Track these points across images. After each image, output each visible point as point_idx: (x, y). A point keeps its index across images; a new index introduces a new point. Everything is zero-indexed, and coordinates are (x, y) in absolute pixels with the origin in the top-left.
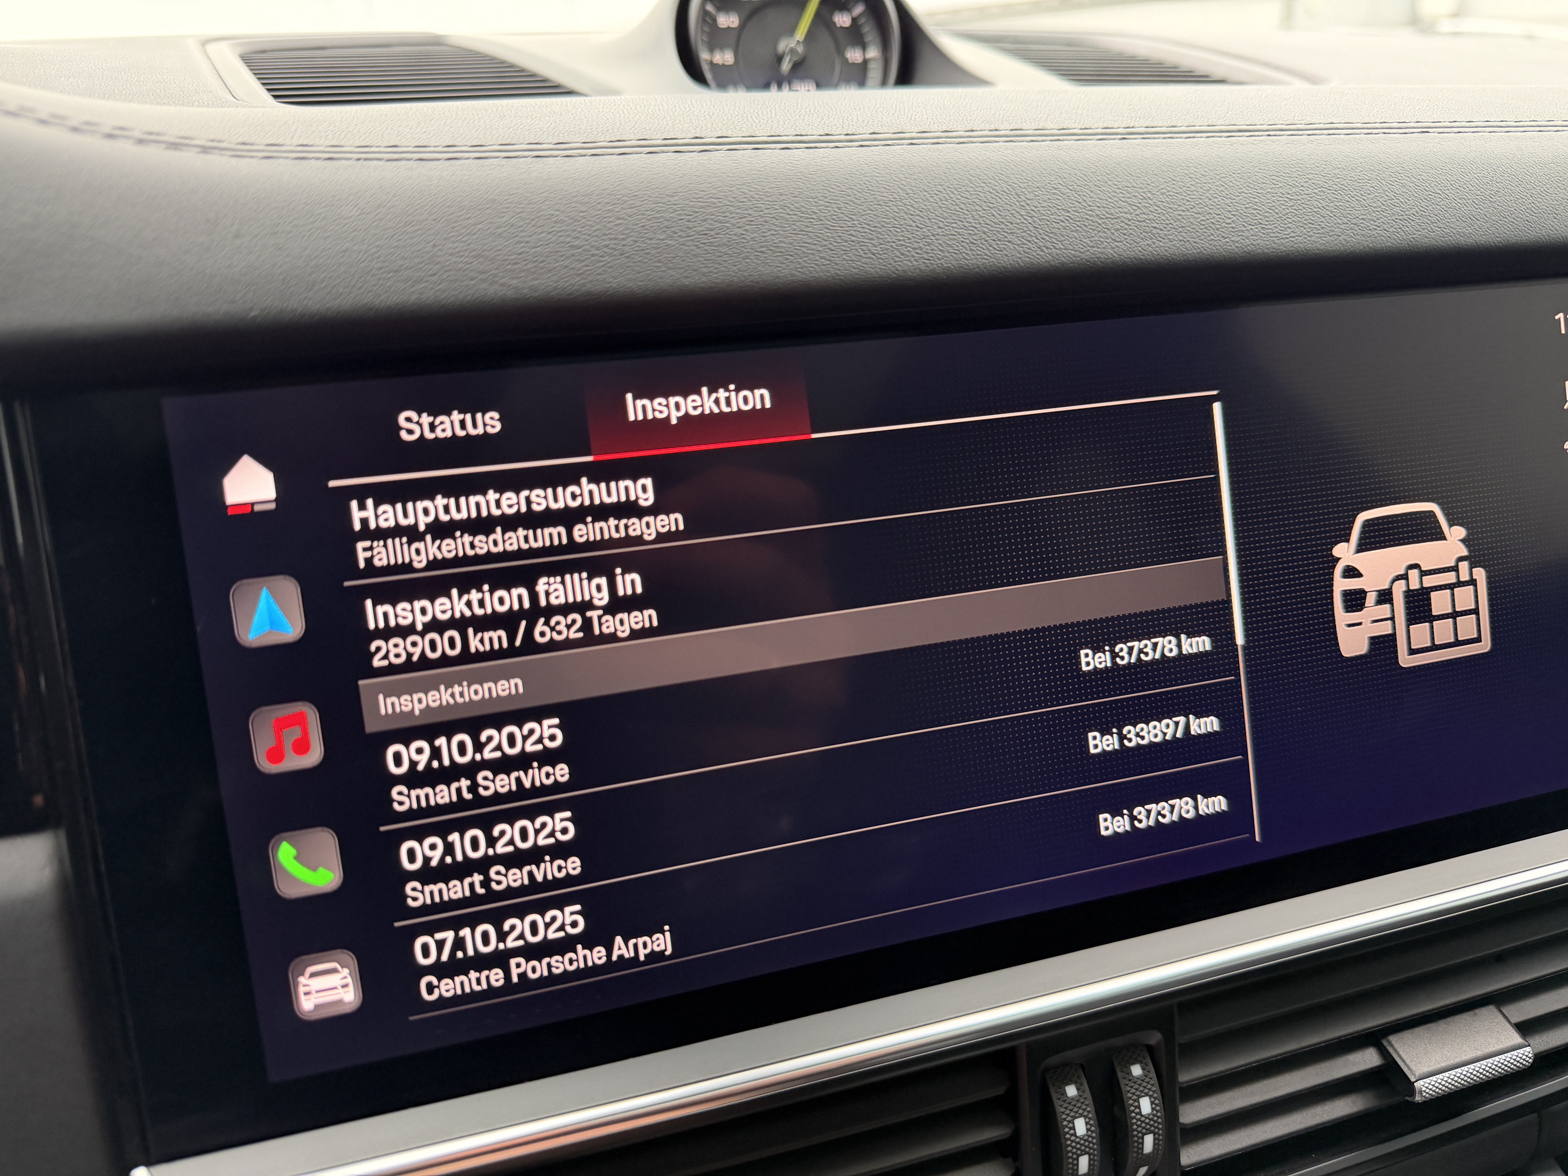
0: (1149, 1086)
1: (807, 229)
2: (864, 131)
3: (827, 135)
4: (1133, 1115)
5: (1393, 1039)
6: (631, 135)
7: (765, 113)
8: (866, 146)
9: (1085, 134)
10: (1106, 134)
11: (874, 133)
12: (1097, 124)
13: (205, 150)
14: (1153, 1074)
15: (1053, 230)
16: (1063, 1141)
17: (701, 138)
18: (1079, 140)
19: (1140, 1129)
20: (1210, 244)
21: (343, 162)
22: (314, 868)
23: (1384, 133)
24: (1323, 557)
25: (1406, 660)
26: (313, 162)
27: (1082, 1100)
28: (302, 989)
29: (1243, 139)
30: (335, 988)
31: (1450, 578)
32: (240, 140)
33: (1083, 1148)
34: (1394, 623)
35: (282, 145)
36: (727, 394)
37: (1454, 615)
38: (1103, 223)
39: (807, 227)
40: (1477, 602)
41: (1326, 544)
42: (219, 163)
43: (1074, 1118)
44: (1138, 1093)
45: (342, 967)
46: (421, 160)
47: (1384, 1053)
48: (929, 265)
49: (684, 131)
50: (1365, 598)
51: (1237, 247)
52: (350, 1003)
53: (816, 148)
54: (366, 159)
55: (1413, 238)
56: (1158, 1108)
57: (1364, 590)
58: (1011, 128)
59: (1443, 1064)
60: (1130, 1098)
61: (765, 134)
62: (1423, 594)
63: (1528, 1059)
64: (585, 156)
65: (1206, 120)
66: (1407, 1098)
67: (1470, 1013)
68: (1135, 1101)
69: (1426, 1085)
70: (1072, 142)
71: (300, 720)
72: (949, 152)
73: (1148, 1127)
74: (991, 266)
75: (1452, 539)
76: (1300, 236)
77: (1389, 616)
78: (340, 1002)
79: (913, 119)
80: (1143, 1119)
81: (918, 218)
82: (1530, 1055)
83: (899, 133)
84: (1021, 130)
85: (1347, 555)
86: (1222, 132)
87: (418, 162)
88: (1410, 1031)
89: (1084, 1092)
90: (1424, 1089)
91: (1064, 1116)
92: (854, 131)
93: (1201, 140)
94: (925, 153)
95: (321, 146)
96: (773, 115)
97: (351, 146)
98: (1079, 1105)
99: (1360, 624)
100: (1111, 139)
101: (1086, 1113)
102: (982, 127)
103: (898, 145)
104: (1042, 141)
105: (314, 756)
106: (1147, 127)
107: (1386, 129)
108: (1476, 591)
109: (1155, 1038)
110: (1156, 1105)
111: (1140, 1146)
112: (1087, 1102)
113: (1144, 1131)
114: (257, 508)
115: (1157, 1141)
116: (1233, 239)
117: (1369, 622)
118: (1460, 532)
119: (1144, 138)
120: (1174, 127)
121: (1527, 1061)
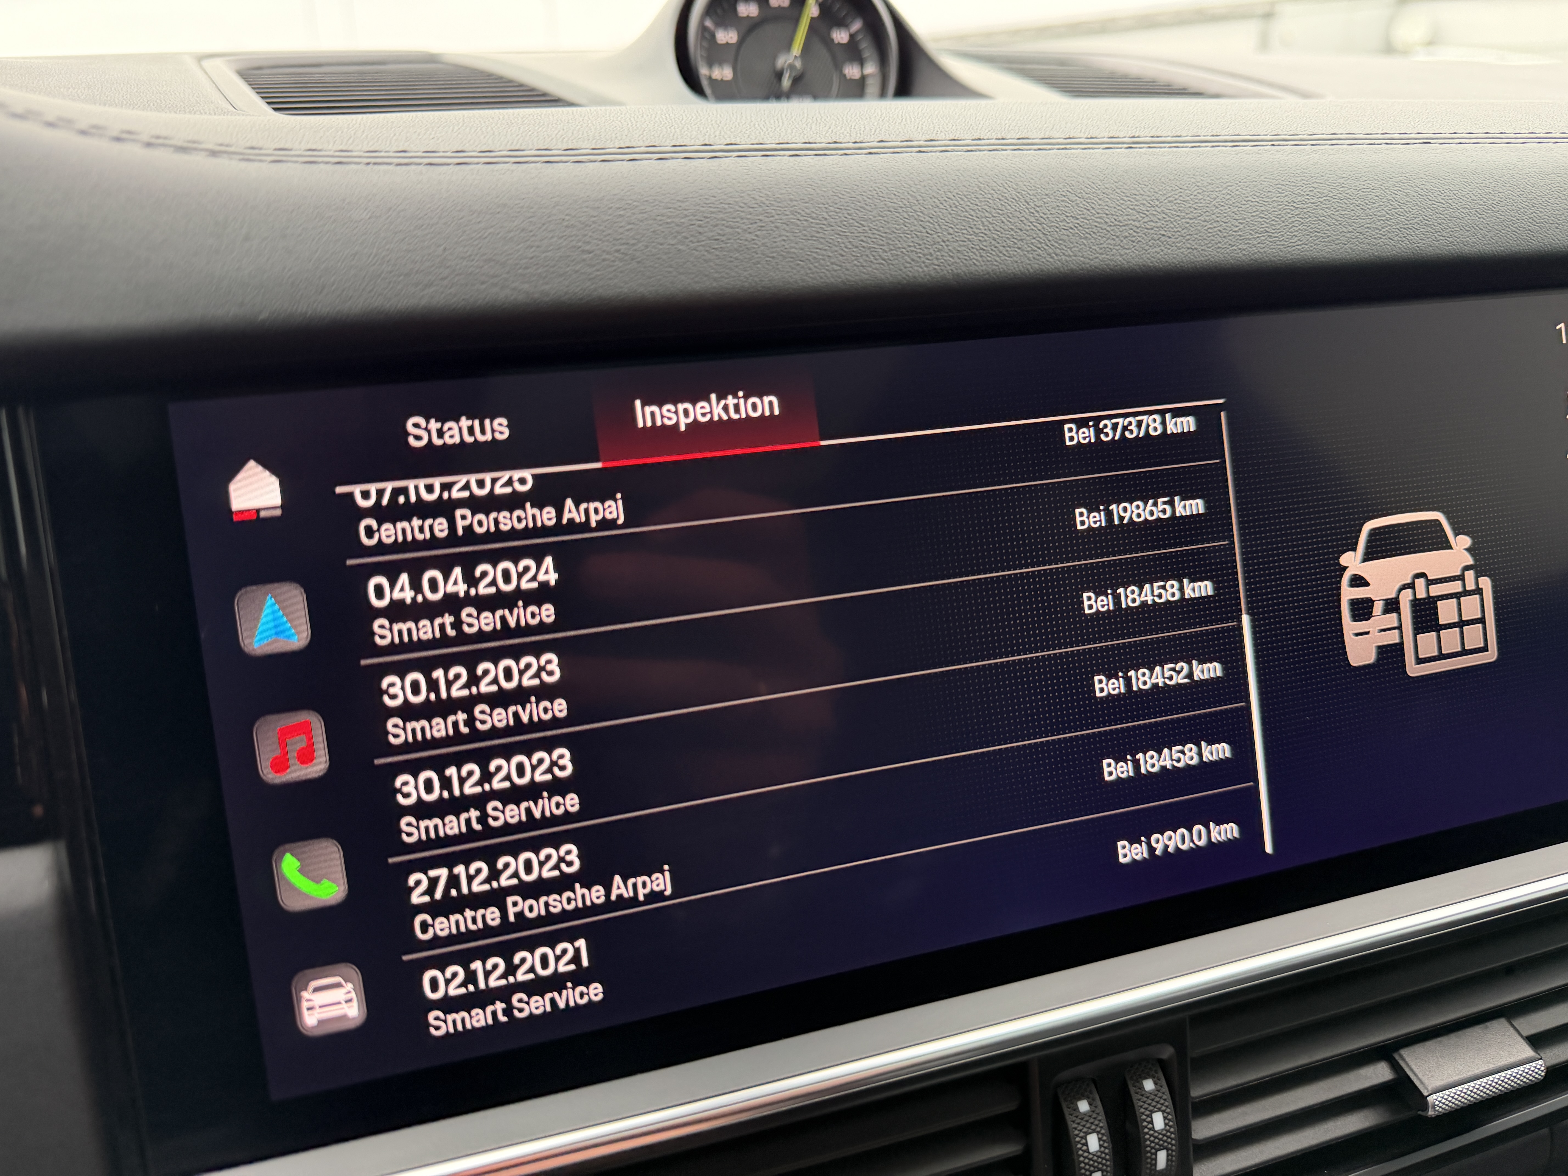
0: (1162, 1101)
1: (817, 235)
2: (872, 139)
3: (836, 142)
4: (1146, 1130)
5: (1404, 1052)
6: (640, 142)
7: (772, 122)
8: (875, 153)
9: (1091, 143)
10: (1112, 143)
11: (882, 141)
12: (1103, 134)
13: (213, 153)
14: (1165, 1089)
15: (1062, 237)
16: (1076, 1157)
17: (710, 145)
18: (1085, 149)
19: (1153, 1145)
20: (1218, 252)
21: (353, 166)
22: (318, 881)
23: (1387, 144)
24: (1330, 565)
25: (1413, 670)
26: (322, 166)
27: (1094, 1115)
28: (305, 1005)
29: (1248, 148)
30: (339, 1003)
31: (1456, 587)
32: (248, 144)
33: (1096, 1164)
34: (1401, 632)
35: (291, 150)
36: (736, 401)
37: (1461, 624)
38: (1112, 230)
39: (818, 232)
40: (1483, 611)
41: (1333, 553)
42: (228, 166)
43: (1087, 1133)
44: (1151, 1108)
45: (346, 982)
46: (431, 164)
47: (1396, 1067)
48: (939, 271)
49: (693, 139)
50: (1372, 607)
51: (1244, 255)
52: (354, 1019)
53: (825, 155)
54: (375, 164)
55: (1417, 246)
56: (1171, 1123)
57: (1371, 600)
58: (1018, 137)
59: (1456, 1078)
60: (1143, 1114)
61: (773, 142)
62: (1429, 603)
63: (1540, 1072)
64: (595, 161)
65: (1210, 131)
66: (1420, 1112)
67: (1482, 1026)
68: (1148, 1116)
69: (1439, 1099)
70: (1079, 150)
71: (305, 729)
72: (957, 159)
73: (1161, 1142)
74: (1000, 272)
75: (1458, 548)
76: (1306, 245)
77: (1396, 625)
78: (344, 1017)
79: (920, 128)
80: (1156, 1134)
81: (928, 224)
82: (1542, 1068)
83: (907, 141)
84: (1028, 138)
85: (1354, 564)
86: (1226, 141)
87: (428, 167)
88: (1421, 1044)
89: (1096, 1107)
90: (1437, 1103)
91: (1076, 1132)
92: (862, 139)
93: (1206, 149)
94: (934, 160)
95: (330, 150)
96: (781, 124)
97: (360, 151)
98: (1092, 1120)
99: (1368, 633)
100: (1117, 148)
101: (1098, 1129)
102: (988, 135)
103: (907, 152)
104: (1050, 149)
105: (319, 766)
106: (1152, 137)
107: (1388, 139)
108: (1482, 600)
109: (1167, 1052)
110: (1170, 1120)
111: (1154, 1162)
112: (1100, 1118)
113: (1157, 1147)
114: (263, 514)
115: (1170, 1157)
116: (1240, 247)
117: (1377, 630)
118: (1465, 541)
119: (1150, 147)
120: (1179, 137)
121: (1539, 1075)
